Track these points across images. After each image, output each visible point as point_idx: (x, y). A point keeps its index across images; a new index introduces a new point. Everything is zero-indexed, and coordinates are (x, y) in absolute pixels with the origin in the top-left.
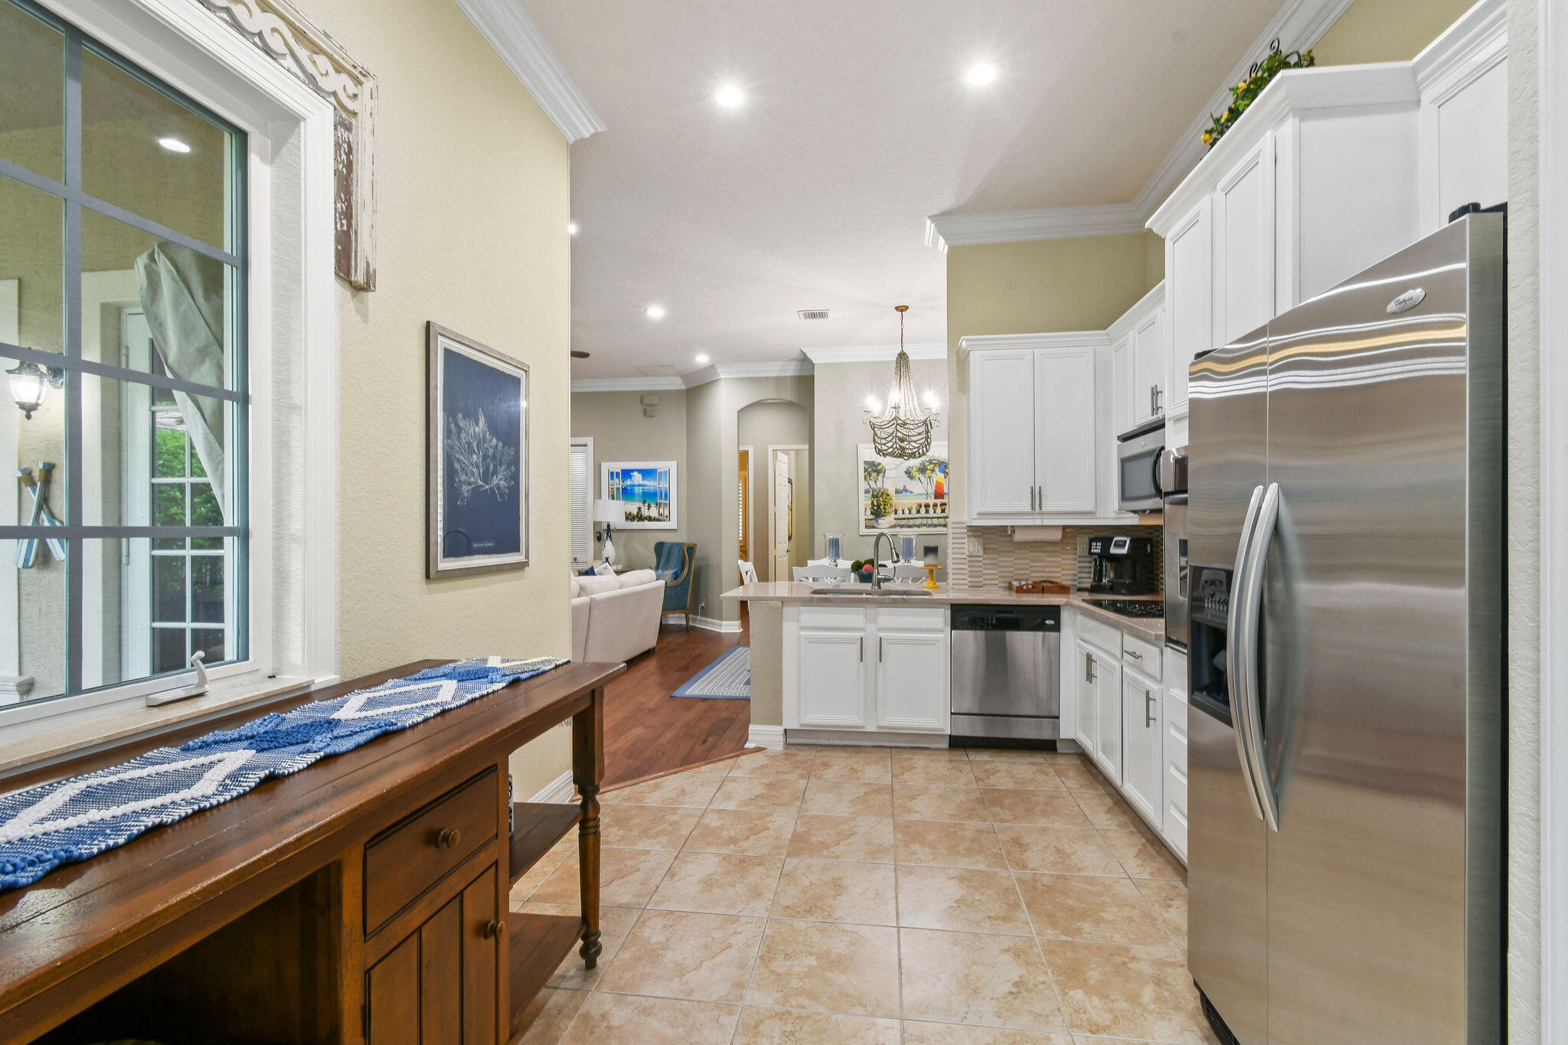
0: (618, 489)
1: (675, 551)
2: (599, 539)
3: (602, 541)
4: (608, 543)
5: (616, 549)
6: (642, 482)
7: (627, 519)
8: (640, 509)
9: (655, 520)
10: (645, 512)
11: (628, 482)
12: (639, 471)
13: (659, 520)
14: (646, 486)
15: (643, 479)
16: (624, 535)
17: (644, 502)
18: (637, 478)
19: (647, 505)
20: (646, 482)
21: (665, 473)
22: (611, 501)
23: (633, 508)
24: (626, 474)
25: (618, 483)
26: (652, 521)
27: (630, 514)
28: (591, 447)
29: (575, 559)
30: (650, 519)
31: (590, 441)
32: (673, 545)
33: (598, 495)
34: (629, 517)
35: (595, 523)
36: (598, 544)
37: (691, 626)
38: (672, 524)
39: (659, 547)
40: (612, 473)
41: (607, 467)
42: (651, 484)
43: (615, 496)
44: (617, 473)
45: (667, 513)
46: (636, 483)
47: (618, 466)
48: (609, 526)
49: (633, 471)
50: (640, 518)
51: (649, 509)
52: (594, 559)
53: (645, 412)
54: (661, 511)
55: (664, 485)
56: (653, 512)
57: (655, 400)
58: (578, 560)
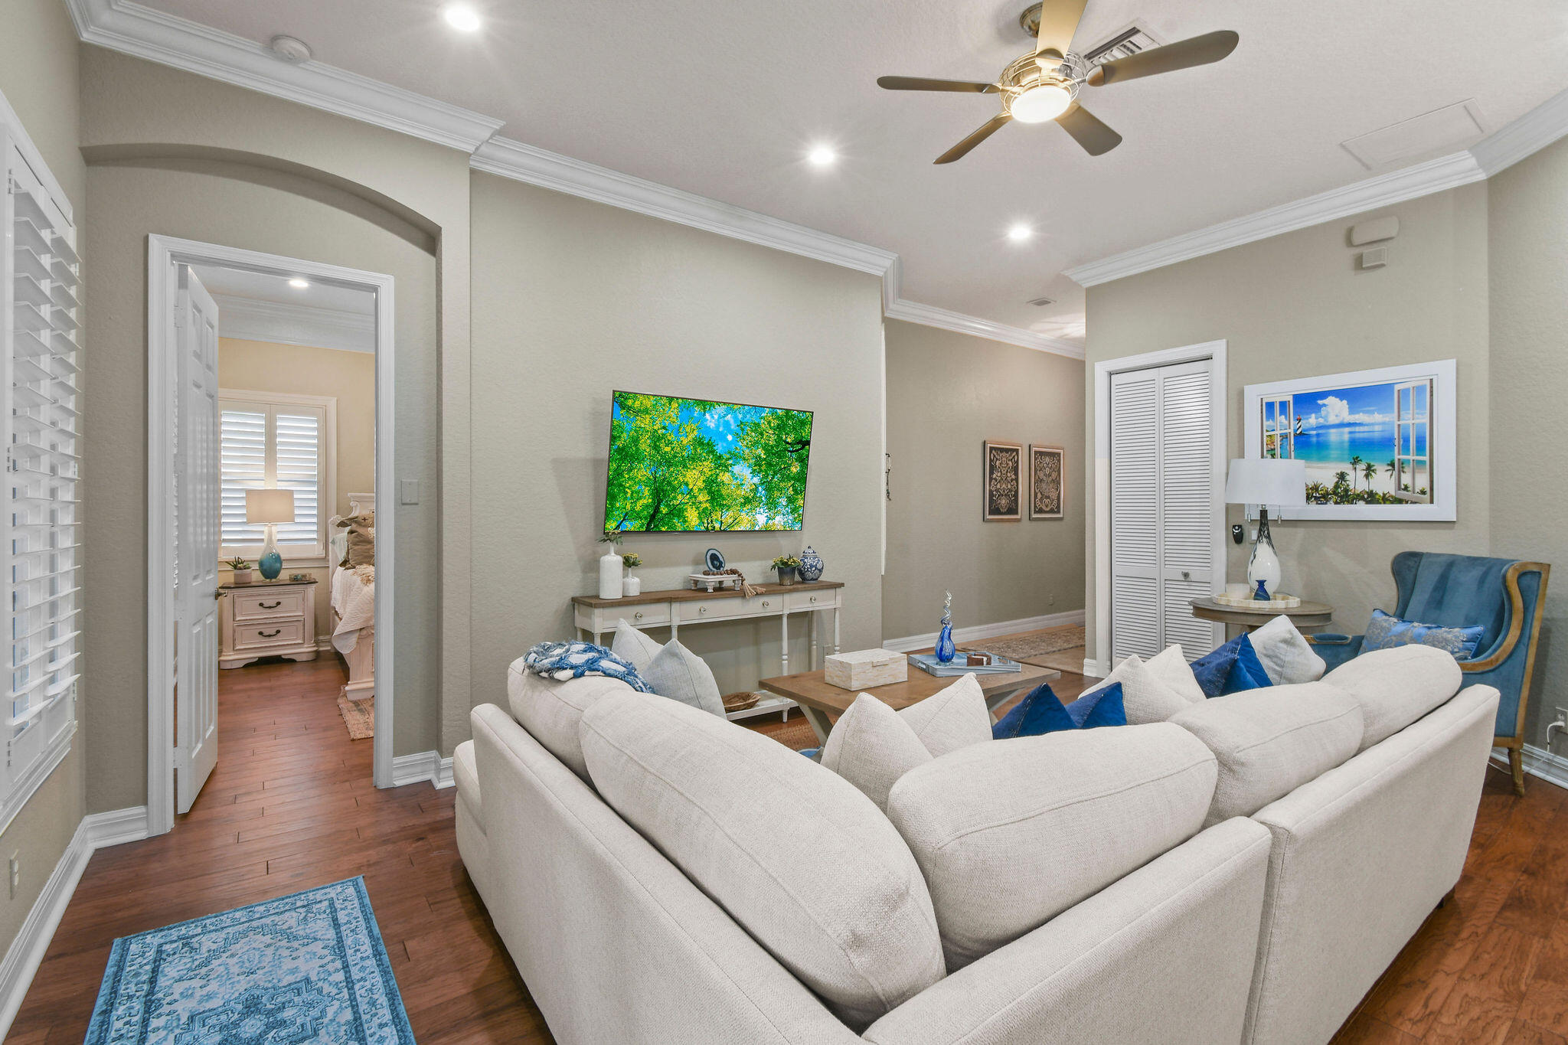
0: (1284, 437)
1: (1468, 579)
2: (1239, 539)
3: (1245, 544)
4: (1263, 550)
5: (1280, 562)
6: (1348, 418)
7: (1308, 498)
8: (1342, 476)
9: (1385, 499)
10: (1357, 482)
11: (1312, 420)
12: (1340, 394)
13: (1400, 501)
14: (1360, 424)
15: (1352, 410)
16: (1300, 532)
17: (1356, 461)
18: (1336, 410)
19: (1362, 466)
20: (1359, 417)
21: (1419, 390)
22: (1269, 460)
23: (1325, 475)
24: (1307, 402)
25: (1285, 425)
26: (1378, 502)
27: (1316, 488)
28: (1219, 364)
29: (1186, 575)
30: (1371, 498)
31: (1218, 348)
32: (1452, 564)
33: (1237, 449)
34: (1316, 495)
35: (1229, 508)
36: (1237, 549)
37: (1528, 777)
38: (1444, 508)
39: (1406, 566)
40: (1270, 406)
41: (1255, 395)
42: (1375, 421)
43: (1278, 451)
44: (1283, 405)
45: (1422, 482)
46: (1333, 420)
47: (1284, 390)
48: (1264, 513)
49: (1324, 395)
50: (1344, 496)
51: (1367, 476)
52: (1228, 581)
53: (1359, 264)
54: (1406, 479)
55: (1414, 419)
56: (1383, 482)
57: (1390, 228)
58: (1192, 577)
